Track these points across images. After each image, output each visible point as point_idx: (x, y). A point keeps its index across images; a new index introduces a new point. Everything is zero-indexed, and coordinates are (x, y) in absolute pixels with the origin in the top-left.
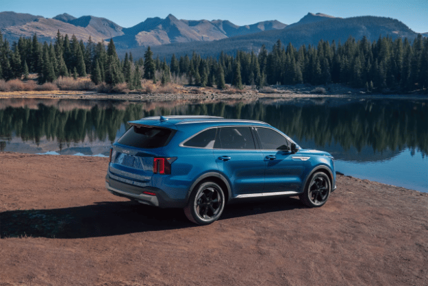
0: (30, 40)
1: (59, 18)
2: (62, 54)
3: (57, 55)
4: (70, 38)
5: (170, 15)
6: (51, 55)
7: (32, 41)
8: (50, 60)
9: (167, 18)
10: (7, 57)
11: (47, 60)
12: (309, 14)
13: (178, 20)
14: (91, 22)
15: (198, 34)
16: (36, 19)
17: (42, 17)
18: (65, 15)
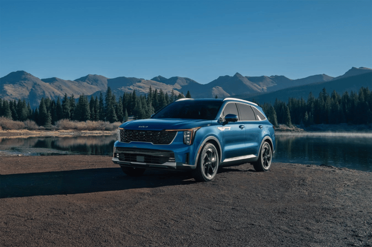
0: (131, 94)
1: (155, 79)
2: (151, 103)
3: (148, 104)
4: (158, 91)
5: (237, 73)
6: (143, 104)
7: (132, 95)
8: (142, 107)
9: (235, 76)
10: (113, 106)
11: (141, 107)
12: (353, 68)
13: (243, 77)
14: (178, 81)
15: (259, 87)
16: (140, 81)
17: (144, 79)
18: (160, 77)
